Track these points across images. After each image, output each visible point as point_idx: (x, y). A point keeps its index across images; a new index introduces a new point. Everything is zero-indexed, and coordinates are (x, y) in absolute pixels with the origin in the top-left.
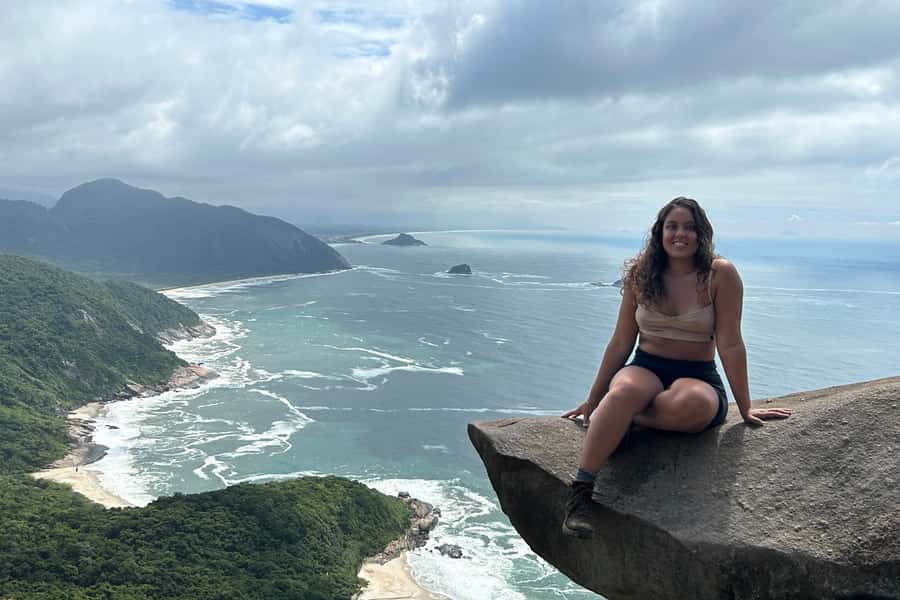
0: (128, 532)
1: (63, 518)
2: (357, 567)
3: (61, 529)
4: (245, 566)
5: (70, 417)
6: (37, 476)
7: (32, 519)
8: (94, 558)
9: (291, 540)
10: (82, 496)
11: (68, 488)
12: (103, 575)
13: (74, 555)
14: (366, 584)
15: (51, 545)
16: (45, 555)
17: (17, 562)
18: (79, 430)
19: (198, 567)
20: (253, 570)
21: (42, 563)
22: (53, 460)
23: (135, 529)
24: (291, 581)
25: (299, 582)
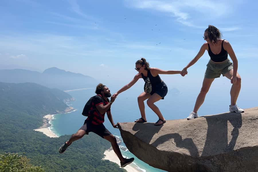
0: (55, 143)
1: (41, 140)
2: (104, 152)
3: (40, 142)
4: (79, 151)
5: (44, 117)
6: (36, 130)
7: (34, 140)
8: (47, 148)
9: (90, 146)
10: (45, 135)
11: (42, 133)
12: (49, 152)
13: (43, 148)
14: (105, 156)
15: (38, 146)
16: (37, 148)
17: (31, 149)
18: (45, 120)
19: (69, 151)
20: (81, 152)
21: (36, 149)
22: (39, 127)
23: (56, 142)
24: (89, 155)
25: (91, 155)
